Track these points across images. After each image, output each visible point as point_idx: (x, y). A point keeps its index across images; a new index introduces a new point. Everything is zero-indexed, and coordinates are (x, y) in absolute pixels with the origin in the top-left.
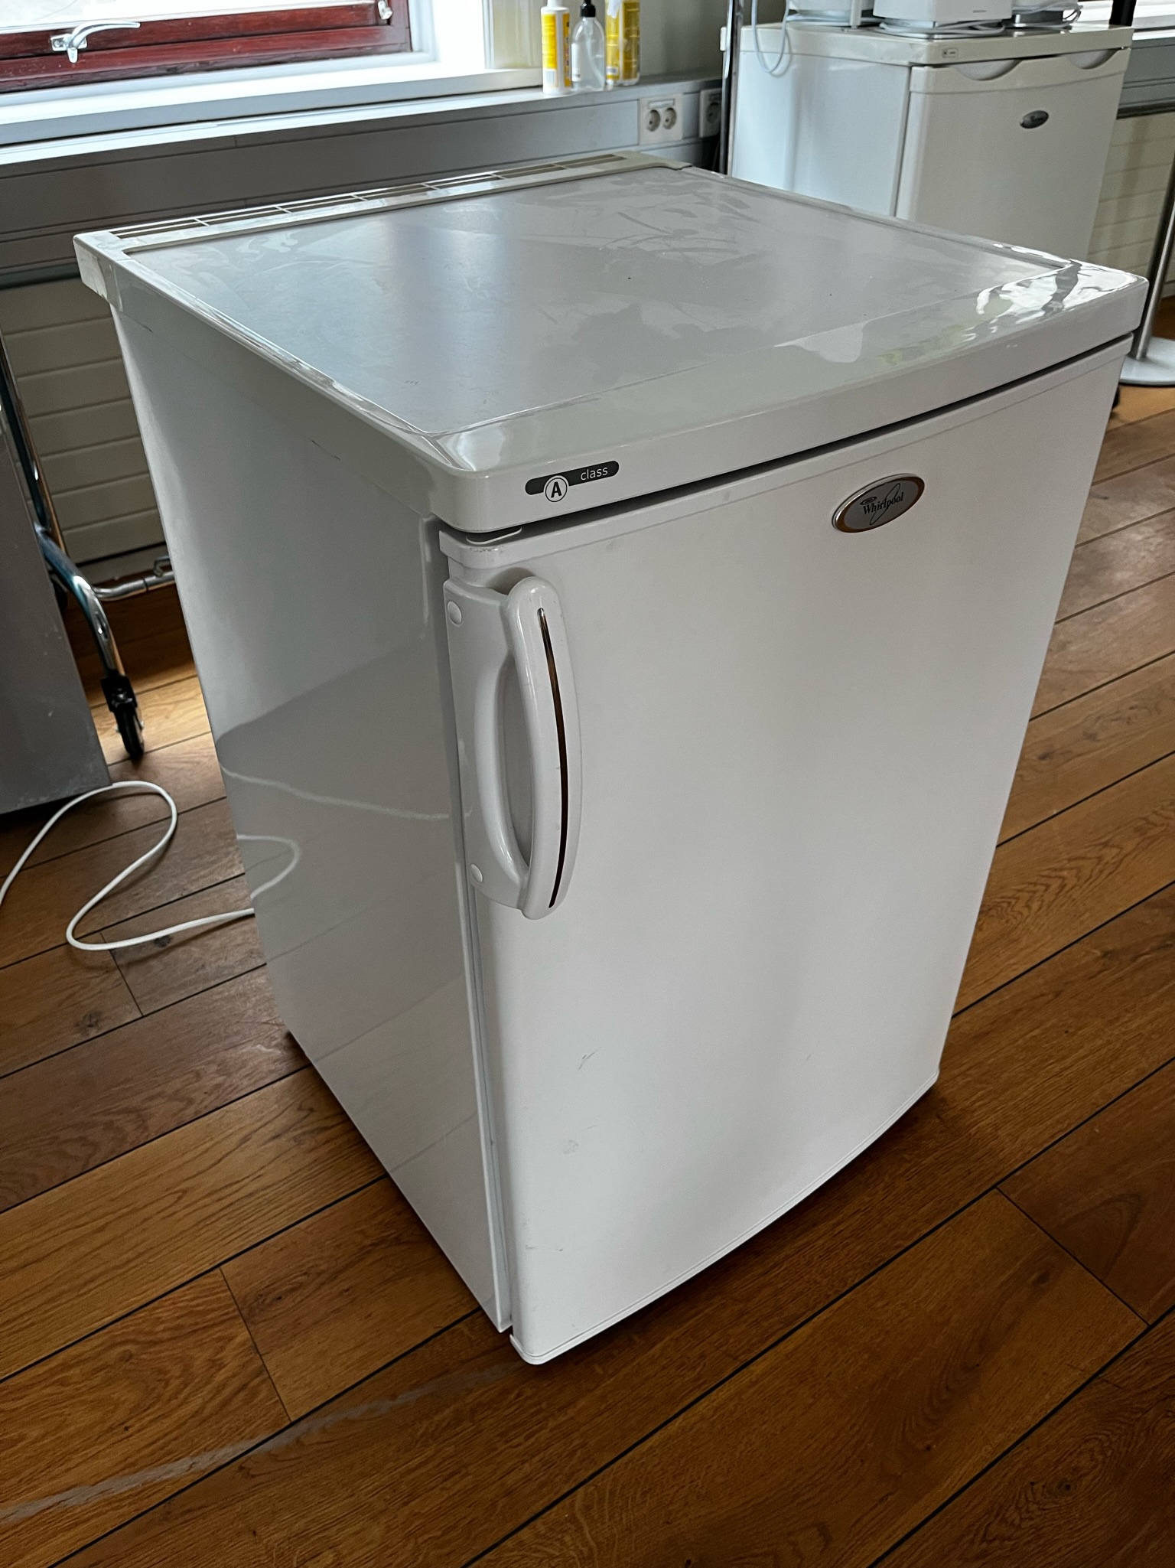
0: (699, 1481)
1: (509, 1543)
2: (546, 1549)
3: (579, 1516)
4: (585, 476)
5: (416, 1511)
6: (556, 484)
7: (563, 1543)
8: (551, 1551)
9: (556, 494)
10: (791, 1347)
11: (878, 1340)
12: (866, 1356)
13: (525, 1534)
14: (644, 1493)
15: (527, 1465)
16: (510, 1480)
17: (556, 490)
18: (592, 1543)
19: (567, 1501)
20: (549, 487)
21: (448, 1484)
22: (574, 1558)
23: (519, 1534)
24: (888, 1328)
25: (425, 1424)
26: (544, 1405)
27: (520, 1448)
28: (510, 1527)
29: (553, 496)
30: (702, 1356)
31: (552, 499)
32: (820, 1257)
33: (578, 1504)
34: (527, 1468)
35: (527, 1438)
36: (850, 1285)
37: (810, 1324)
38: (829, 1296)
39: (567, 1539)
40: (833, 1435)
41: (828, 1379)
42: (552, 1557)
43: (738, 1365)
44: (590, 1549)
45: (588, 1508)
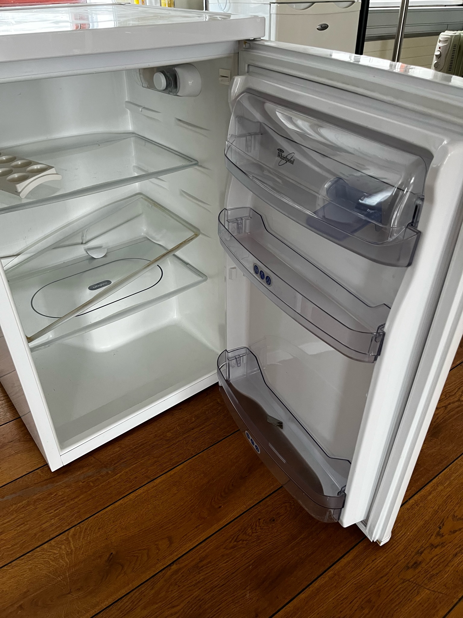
0: (124, 523)
1: (38, 549)
2: (53, 551)
3: (70, 539)
5: (3, 538)
7: (60, 548)
8: (55, 551)
10: (172, 473)
11: (209, 469)
12: (202, 475)
13: (45, 546)
14: (99, 528)
15: (53, 520)
16: (44, 526)
18: (73, 548)
19: (67, 533)
21: (18, 528)
22: (64, 554)
23: (43, 546)
24: (214, 465)
25: (14, 506)
26: (65, 498)
27: (52, 514)
28: (40, 543)
30: (136, 478)
32: (192, 440)
33: (70, 534)
34: (53, 521)
35: (55, 511)
36: (202, 450)
37: (182, 465)
38: (193, 454)
39: (63, 547)
40: (182, 504)
41: (185, 483)
42: (55, 554)
43: (149, 480)
44: (72, 551)
45: (74, 535)
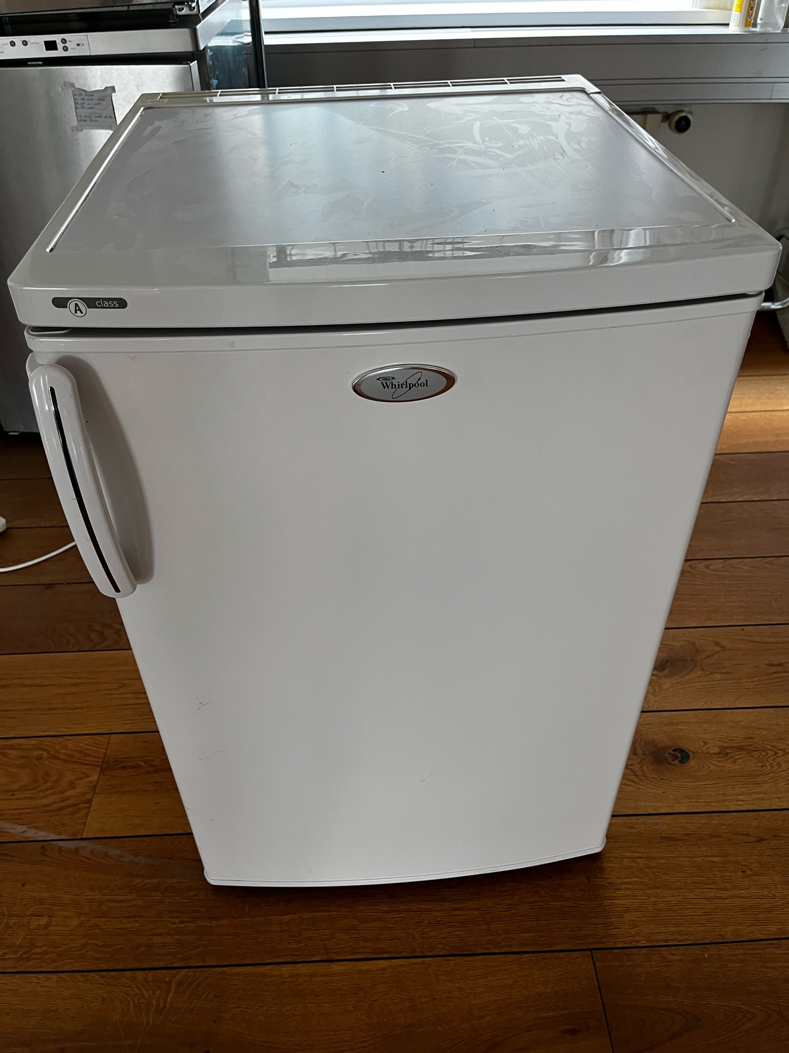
0: (250, 1011)
1: (128, 973)
2: (143, 990)
3: (173, 986)
4: (99, 304)
5: (100, 925)
6: (76, 305)
7: (154, 993)
8: (145, 993)
9: (78, 312)
10: (366, 968)
11: (424, 1000)
12: (408, 1004)
13: (140, 975)
14: (216, 996)
15: (170, 937)
16: (156, 939)
17: (77, 309)
18: (168, 1005)
19: (175, 971)
20: (72, 306)
21: (125, 920)
22: (153, 1005)
23: (137, 972)
24: (437, 997)
25: (139, 880)
26: (203, 909)
27: (174, 926)
28: (135, 965)
29: (76, 312)
30: (310, 939)
31: (76, 314)
32: (430, 923)
33: (178, 978)
34: (169, 939)
35: (181, 922)
36: (434, 953)
37: (388, 962)
38: (415, 952)
39: (158, 993)
40: (347, 1039)
41: (373, 1002)
42: (143, 997)
43: (325, 957)
44: (165, 1007)
45: (181, 983)
